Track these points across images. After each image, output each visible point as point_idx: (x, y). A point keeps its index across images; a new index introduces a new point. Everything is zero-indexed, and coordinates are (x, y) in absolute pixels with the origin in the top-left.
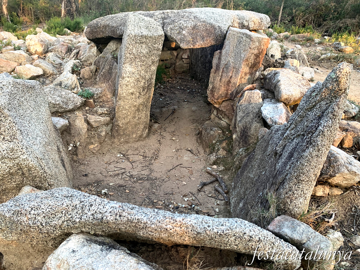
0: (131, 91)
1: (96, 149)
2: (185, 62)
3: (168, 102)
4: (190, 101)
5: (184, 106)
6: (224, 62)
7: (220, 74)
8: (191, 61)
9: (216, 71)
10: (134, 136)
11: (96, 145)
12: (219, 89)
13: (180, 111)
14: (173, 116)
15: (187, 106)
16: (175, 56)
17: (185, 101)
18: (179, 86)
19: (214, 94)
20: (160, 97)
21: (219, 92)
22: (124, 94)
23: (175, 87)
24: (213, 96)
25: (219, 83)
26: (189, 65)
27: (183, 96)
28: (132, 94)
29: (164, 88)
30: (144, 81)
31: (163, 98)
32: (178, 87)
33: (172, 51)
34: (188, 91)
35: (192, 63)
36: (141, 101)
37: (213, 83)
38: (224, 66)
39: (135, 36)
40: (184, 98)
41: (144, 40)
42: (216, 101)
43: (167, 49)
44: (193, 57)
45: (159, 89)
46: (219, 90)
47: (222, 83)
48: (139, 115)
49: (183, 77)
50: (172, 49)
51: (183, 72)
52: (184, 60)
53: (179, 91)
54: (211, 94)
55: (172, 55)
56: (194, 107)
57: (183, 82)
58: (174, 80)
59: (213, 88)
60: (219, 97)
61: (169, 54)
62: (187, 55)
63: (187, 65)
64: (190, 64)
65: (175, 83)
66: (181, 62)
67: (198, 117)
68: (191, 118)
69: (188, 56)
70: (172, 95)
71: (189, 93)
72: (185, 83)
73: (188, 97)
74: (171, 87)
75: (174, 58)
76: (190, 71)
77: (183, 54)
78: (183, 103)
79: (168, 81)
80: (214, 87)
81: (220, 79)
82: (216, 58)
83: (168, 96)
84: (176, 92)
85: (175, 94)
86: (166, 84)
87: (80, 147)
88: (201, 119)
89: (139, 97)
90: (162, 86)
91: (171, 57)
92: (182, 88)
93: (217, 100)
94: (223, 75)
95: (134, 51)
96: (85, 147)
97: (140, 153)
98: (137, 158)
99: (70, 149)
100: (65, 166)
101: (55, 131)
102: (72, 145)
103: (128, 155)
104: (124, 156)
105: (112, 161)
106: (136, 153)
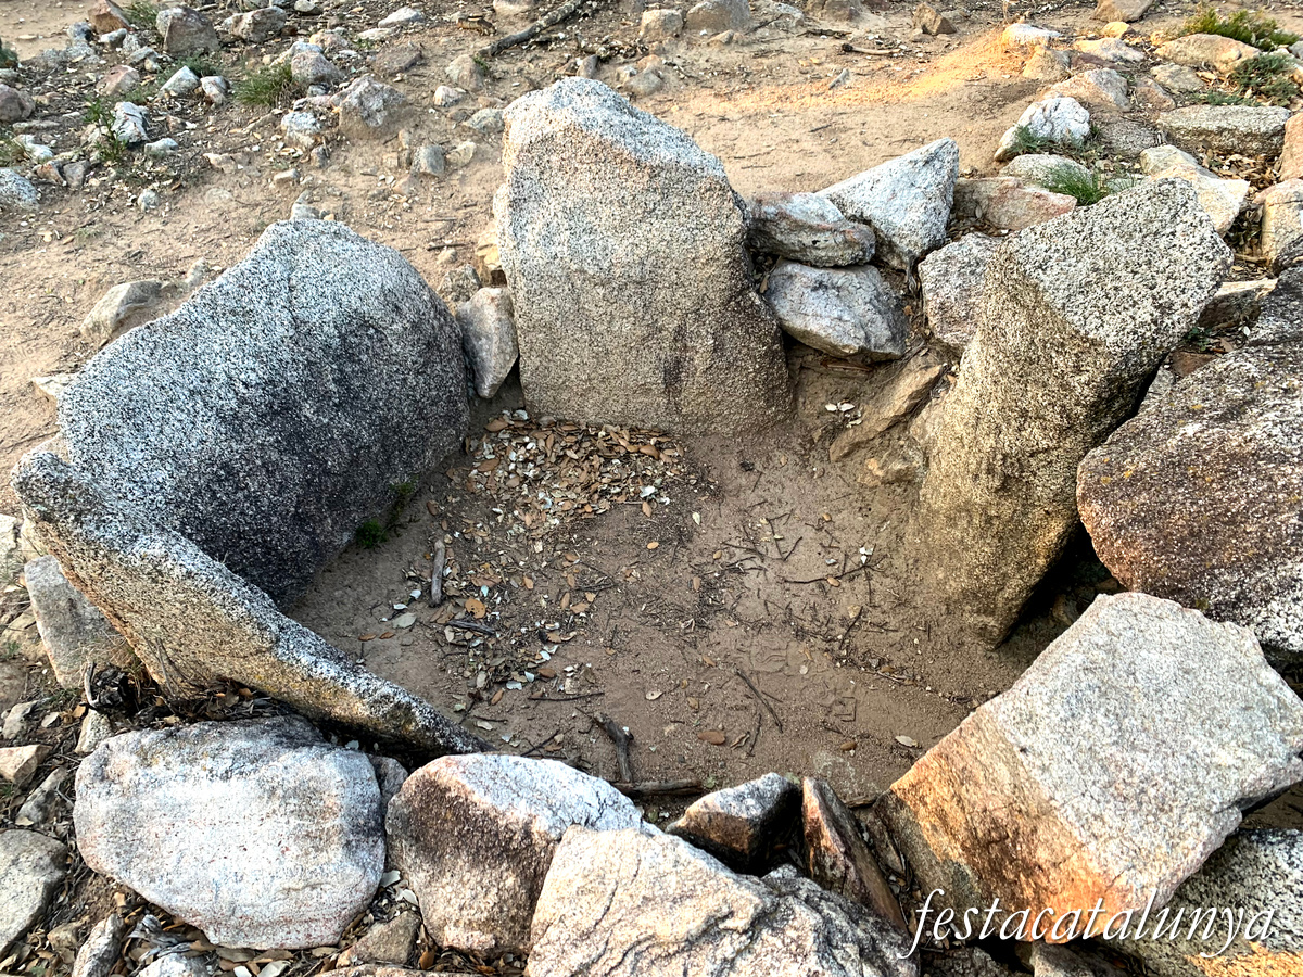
1: (867, 480)
11: (879, 473)
87: (851, 433)
96: (856, 446)
97: (877, 612)
98: (849, 603)
99: (831, 407)
100: (677, 379)
101: (725, 304)
102: (846, 407)
103: (869, 578)
104: (865, 566)
105: (837, 534)
106: (877, 600)
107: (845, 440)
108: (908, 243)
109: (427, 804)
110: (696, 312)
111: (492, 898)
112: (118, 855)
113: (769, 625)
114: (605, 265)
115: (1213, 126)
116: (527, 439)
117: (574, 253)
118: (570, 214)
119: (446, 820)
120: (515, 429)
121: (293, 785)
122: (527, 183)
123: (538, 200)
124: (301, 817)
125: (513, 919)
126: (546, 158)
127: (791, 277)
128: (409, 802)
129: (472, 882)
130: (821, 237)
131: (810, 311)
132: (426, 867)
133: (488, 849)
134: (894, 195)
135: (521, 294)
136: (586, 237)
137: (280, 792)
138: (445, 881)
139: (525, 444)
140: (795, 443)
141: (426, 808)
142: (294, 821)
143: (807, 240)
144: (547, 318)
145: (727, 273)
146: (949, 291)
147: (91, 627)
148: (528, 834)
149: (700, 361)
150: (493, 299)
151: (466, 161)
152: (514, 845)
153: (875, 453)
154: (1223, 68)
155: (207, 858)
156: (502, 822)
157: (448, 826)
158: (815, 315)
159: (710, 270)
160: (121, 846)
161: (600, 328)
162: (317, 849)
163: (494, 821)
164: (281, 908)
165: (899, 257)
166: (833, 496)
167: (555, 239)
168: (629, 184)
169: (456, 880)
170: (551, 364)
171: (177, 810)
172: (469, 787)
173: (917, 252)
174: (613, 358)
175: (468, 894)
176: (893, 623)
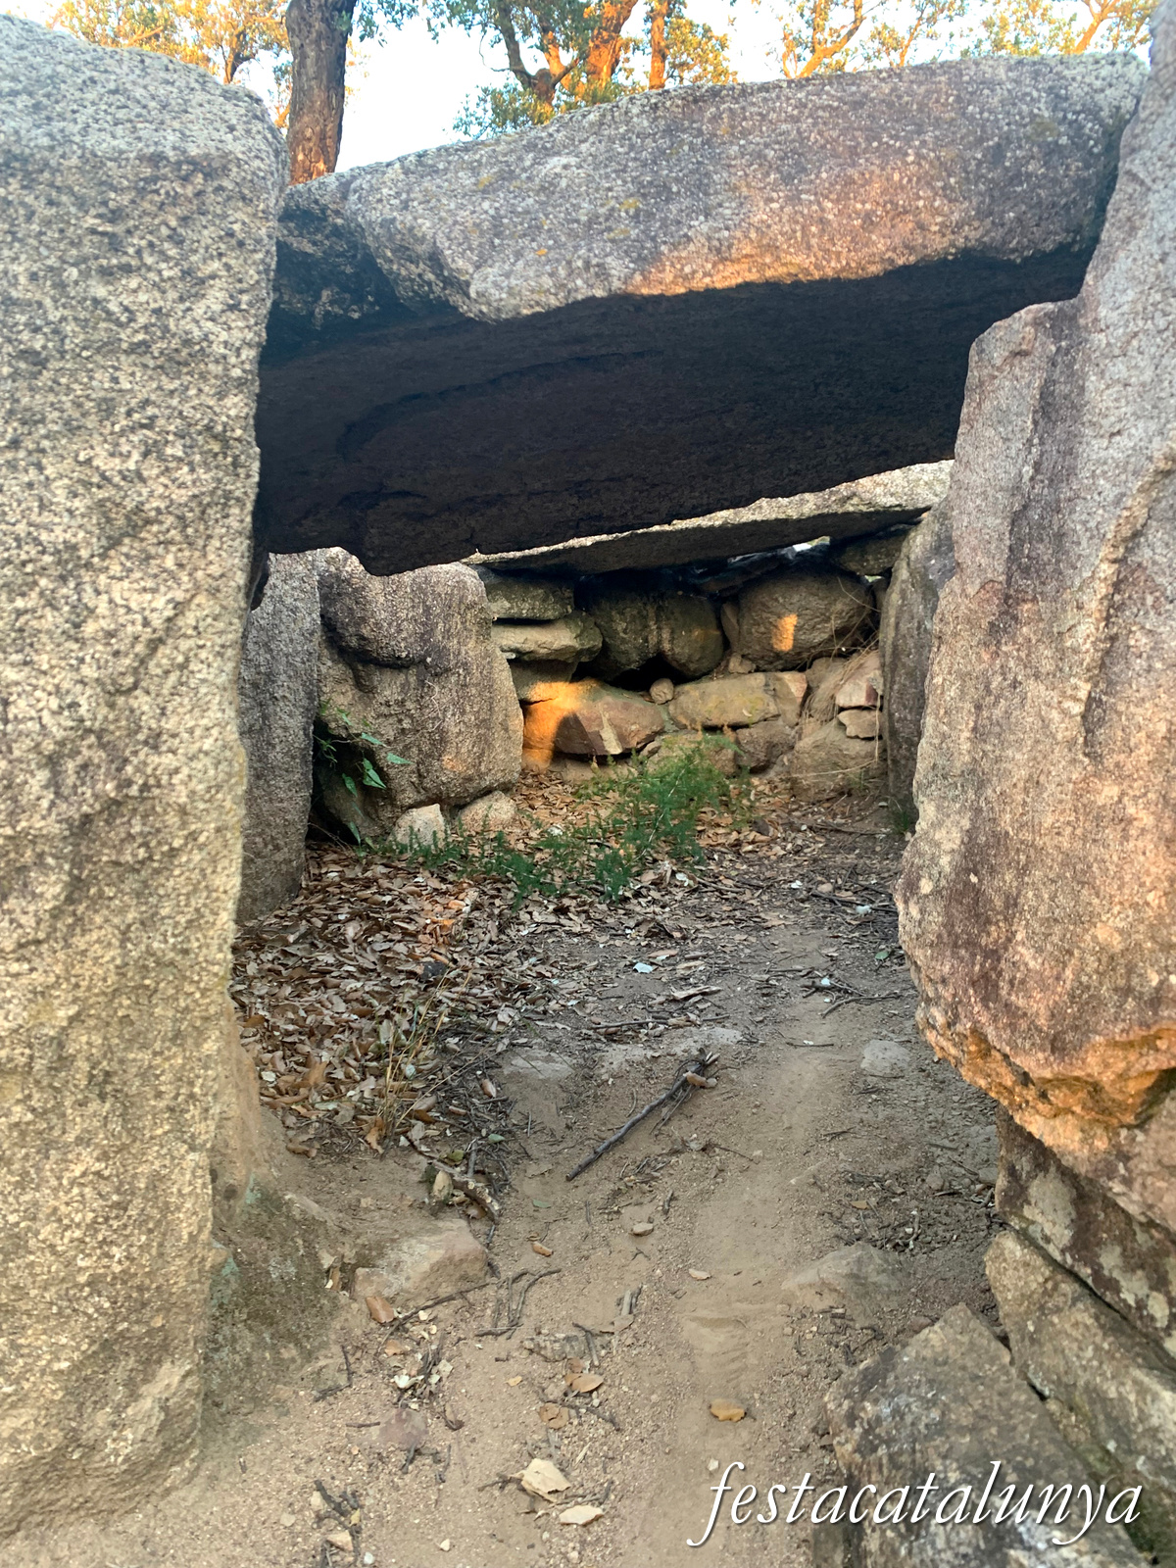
2: (851, 731)
3: (680, 994)
4: (862, 984)
5: (796, 1032)
6: (1138, 431)
7: (1085, 633)
8: (891, 715)
9: (1009, 601)
12: (1079, 874)
13: (747, 1075)
14: (678, 1129)
15: (824, 1032)
16: (792, 700)
17: (819, 989)
18: (802, 877)
19: (994, 954)
20: (642, 953)
21: (1083, 919)
23: (770, 885)
24: (986, 985)
25: (1064, 770)
26: (877, 744)
27: (813, 945)
29: (693, 891)
31: (662, 956)
32: (796, 885)
33: (780, 675)
34: (862, 910)
35: (894, 733)
37: (976, 778)
38: (1137, 506)
40: (822, 962)
42: (1037, 1063)
43: (749, 665)
44: (901, 693)
45: (655, 894)
46: (1084, 879)
47: (1120, 775)
49: (839, 820)
50: (779, 664)
51: (845, 792)
52: (844, 717)
53: (797, 912)
54: (951, 941)
55: (775, 695)
56: (876, 1044)
57: (836, 851)
58: (774, 840)
59: (977, 855)
60: (1084, 1000)
61: (760, 694)
62: (864, 686)
63: (867, 747)
64: (886, 735)
65: (781, 859)
66: (829, 732)
67: (903, 1147)
68: (840, 1158)
69: (872, 693)
70: (738, 937)
71: (865, 922)
72: (851, 858)
73: (849, 955)
74: (743, 884)
75: (791, 711)
76: (886, 786)
77: (838, 687)
78: (797, 999)
79: (738, 844)
80: (1000, 839)
81: (1093, 717)
82: (1003, 417)
83: (703, 947)
84: (773, 918)
85: (761, 927)
86: (720, 864)
88: (934, 1180)
90: (680, 877)
91: (773, 709)
92: (826, 888)
93: (1057, 1046)
94: (1140, 641)
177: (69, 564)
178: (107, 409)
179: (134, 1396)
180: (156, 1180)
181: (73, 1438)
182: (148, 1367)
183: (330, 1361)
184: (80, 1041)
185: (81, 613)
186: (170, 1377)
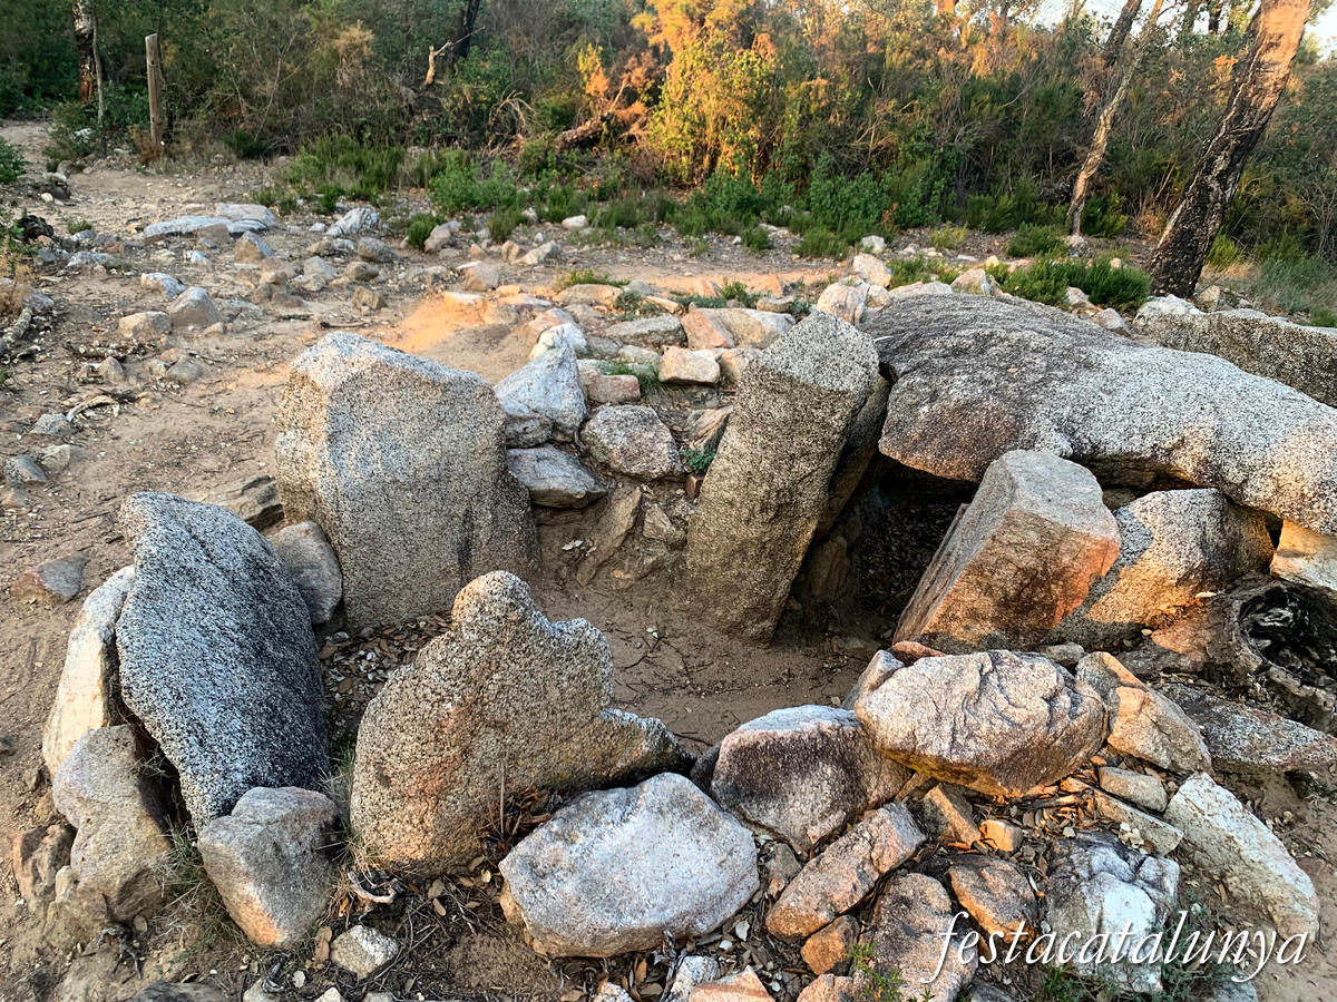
0: (727, 495)
1: (621, 584)
10: (719, 613)
11: (628, 576)
22: (712, 495)
28: (731, 504)
30: (765, 487)
36: (753, 532)
39: (763, 369)
41: (787, 387)
48: (742, 565)
87: (591, 559)
89: (749, 520)
95: (752, 404)
96: (601, 566)
97: (692, 659)
98: (671, 662)
99: (567, 547)
100: (469, 556)
101: (495, 484)
102: (578, 543)
103: (668, 644)
104: (659, 639)
105: (624, 629)
106: (685, 652)
107: (587, 566)
108: (571, 418)
109: (745, 766)
110: (477, 495)
111: (826, 788)
112: (608, 911)
113: (643, 697)
114: (411, 472)
115: (645, 331)
116: (362, 653)
117: (387, 467)
118: (379, 436)
119: (766, 764)
120: (345, 649)
121: (667, 800)
122: (341, 418)
123: (351, 431)
124: (688, 817)
125: (845, 792)
126: (356, 393)
127: (516, 458)
128: (728, 777)
129: (809, 788)
130: (528, 424)
131: (546, 475)
132: (770, 805)
133: (805, 760)
134: (547, 391)
135: (346, 515)
136: (393, 453)
137: (665, 809)
138: (790, 802)
139: (364, 657)
140: (552, 583)
141: (745, 768)
142: (687, 822)
143: (519, 429)
144: (371, 530)
145: (495, 457)
146: (621, 440)
147: (296, 866)
148: (823, 735)
149: (483, 536)
150: (307, 532)
151: (63, 464)
152: (819, 746)
153: (619, 565)
154: (608, 302)
155: (662, 876)
156: (805, 737)
157: (770, 767)
158: (551, 477)
159: (487, 457)
160: (604, 905)
161: (411, 528)
162: (716, 829)
163: (800, 740)
164: (726, 877)
165: (562, 432)
166: (602, 608)
167: (369, 460)
168: (426, 400)
169: (798, 796)
170: (374, 573)
171: (616, 858)
172: (771, 732)
173: (578, 424)
174: (422, 551)
175: (812, 797)
176: (707, 660)
177: (793, 457)
178: (808, 432)
179: (758, 622)
180: (776, 581)
181: (742, 622)
182: (763, 619)
183: (813, 650)
184: (768, 545)
185: (792, 467)
186: (767, 623)
